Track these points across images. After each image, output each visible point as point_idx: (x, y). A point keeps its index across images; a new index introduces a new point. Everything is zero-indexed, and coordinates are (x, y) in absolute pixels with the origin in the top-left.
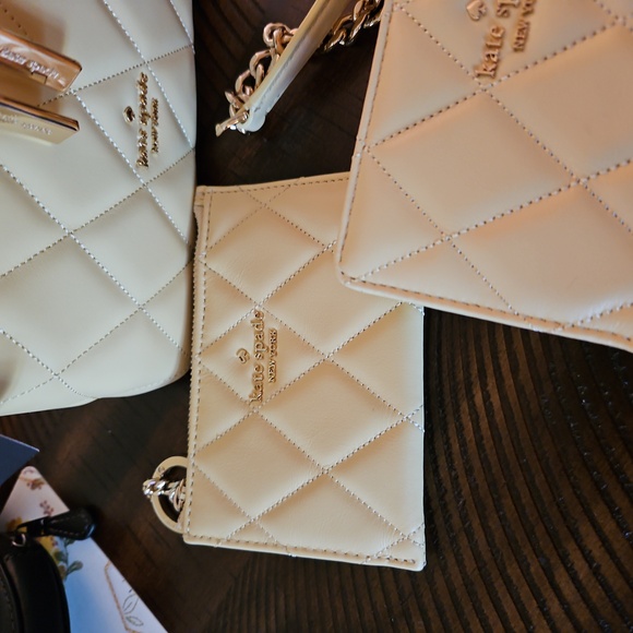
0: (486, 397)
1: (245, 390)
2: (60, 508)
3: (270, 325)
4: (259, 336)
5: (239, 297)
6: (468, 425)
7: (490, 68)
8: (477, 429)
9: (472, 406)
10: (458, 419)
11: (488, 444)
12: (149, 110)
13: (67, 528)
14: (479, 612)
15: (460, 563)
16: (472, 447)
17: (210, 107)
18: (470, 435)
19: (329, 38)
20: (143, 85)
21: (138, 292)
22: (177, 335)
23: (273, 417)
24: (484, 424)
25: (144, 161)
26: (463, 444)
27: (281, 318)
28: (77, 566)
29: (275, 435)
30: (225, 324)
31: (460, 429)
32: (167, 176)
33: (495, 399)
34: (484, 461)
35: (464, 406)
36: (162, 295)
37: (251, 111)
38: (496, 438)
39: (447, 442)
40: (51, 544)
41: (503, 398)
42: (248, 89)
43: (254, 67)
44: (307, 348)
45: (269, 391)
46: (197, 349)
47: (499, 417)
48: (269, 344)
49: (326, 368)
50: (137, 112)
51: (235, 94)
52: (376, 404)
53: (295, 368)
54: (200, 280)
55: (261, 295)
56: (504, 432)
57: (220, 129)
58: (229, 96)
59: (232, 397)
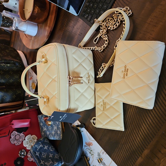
0: (131, 111)
1: (102, 109)
2: (80, 124)
3: (105, 101)
4: (103, 103)
5: (101, 98)
6: (129, 114)
7: (124, 78)
8: (130, 114)
9: (129, 111)
10: (128, 113)
11: (131, 116)
12: (89, 76)
13: (81, 126)
14: (131, 136)
15: (129, 130)
16: (129, 116)
17: (96, 74)
18: (129, 115)
19: (110, 65)
20: (88, 74)
21: (89, 98)
22: (93, 102)
23: (106, 113)
24: (131, 114)
25: (89, 83)
26: (128, 116)
27: (106, 101)
28: (83, 131)
29: (106, 115)
30: (99, 101)
31: (128, 114)
32: (91, 83)
33: (132, 111)
34: (131, 118)
35: (128, 111)
36: (92, 98)
37: (101, 75)
38: (132, 115)
39: (127, 116)
40: (79, 128)
41: (133, 111)
42: (101, 71)
43: (101, 68)
44: (109, 104)
45: (105, 109)
46: (96, 104)
47: (132, 113)
48: (105, 104)
49: (111, 107)
50: (88, 77)
51: (99, 72)
52: (117, 111)
53: (108, 107)
54: (96, 96)
55: (103, 98)
56: (133, 115)
57: (97, 77)
58: (98, 72)
59: (100, 110)
